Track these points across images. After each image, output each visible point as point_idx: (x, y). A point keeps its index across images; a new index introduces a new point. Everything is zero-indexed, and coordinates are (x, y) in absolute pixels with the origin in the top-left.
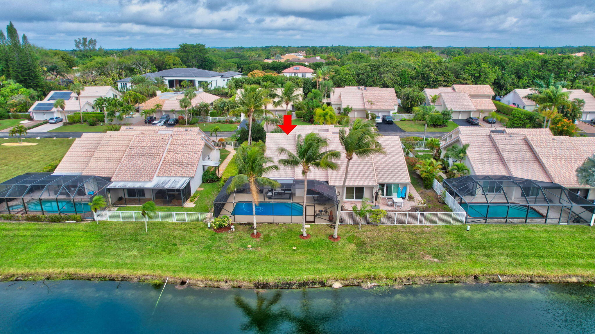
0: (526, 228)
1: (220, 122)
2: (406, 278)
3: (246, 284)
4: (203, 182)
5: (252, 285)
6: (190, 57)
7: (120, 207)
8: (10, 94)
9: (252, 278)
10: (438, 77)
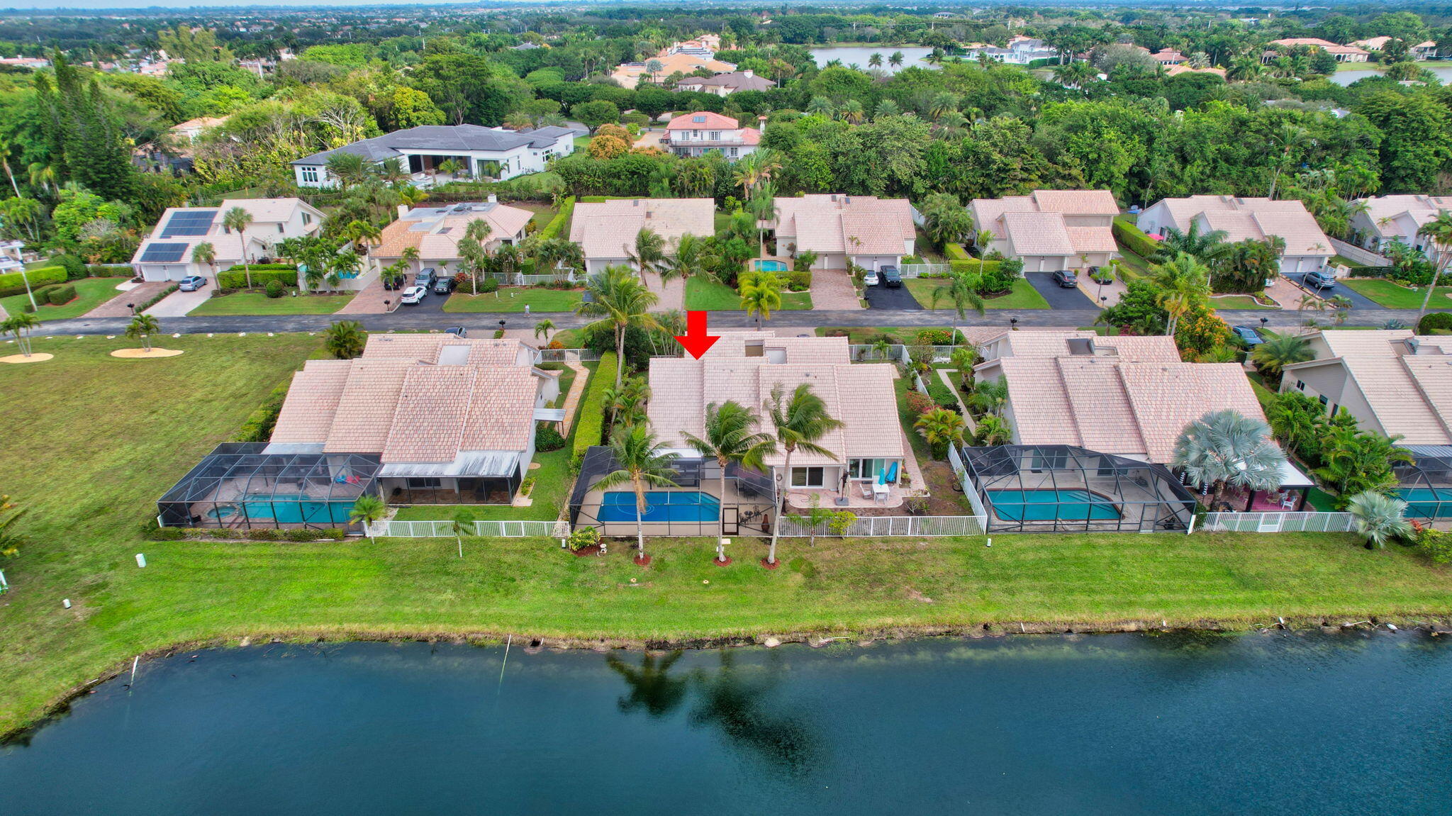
0: (1085, 541)
1: (542, 285)
2: (878, 628)
3: (633, 643)
4: (537, 450)
5: (643, 645)
6: (452, 90)
7: (400, 507)
8: (80, 219)
9: (642, 634)
10: (1008, 160)
